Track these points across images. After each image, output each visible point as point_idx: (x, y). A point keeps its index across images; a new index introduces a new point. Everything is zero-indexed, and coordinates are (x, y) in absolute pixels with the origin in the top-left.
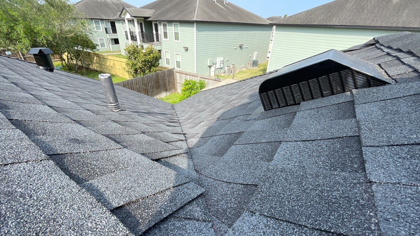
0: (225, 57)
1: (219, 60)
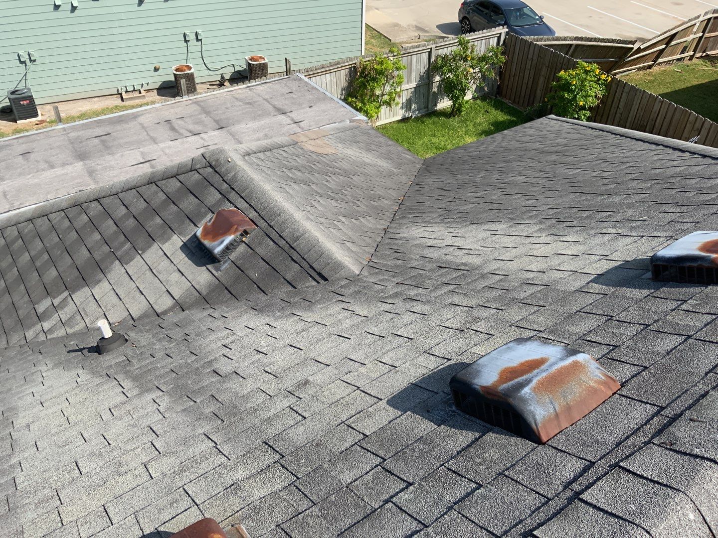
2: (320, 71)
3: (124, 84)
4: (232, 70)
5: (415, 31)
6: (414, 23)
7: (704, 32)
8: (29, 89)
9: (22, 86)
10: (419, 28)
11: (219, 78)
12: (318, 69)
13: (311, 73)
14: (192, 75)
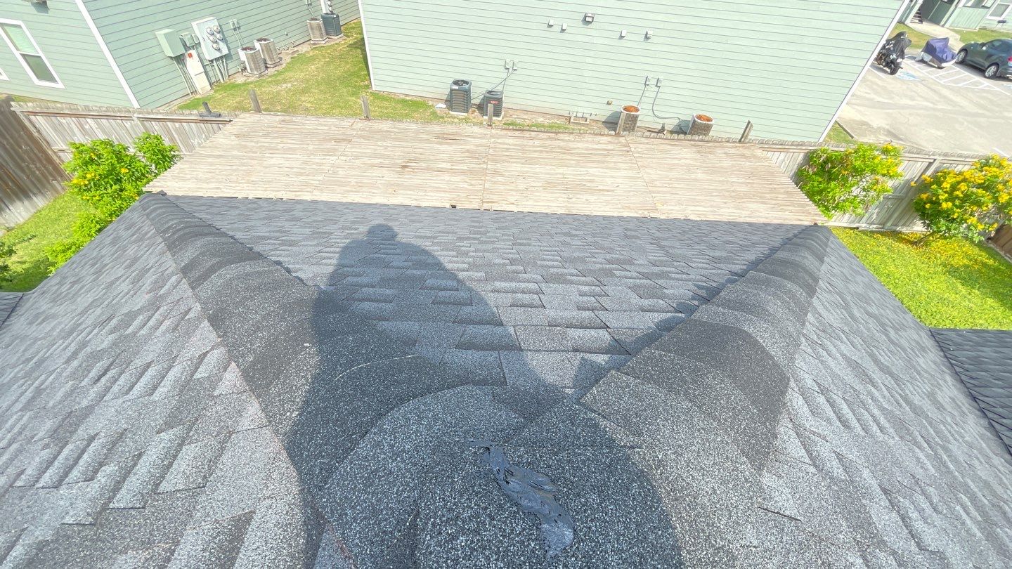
0: (222, 14)
1: (203, 28)
2: (777, 147)
3: (576, 109)
4: (676, 122)
5: (886, 135)
6: (887, 127)
8: (502, 93)
9: (499, 88)
10: (890, 133)
11: (660, 127)
12: (775, 144)
13: (765, 145)
14: (637, 117)
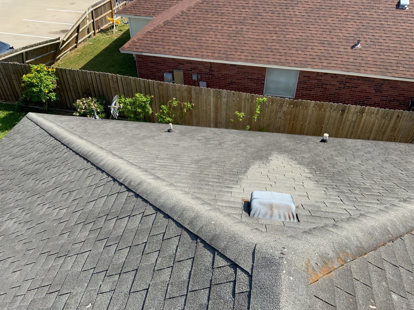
7: (93, 19)
